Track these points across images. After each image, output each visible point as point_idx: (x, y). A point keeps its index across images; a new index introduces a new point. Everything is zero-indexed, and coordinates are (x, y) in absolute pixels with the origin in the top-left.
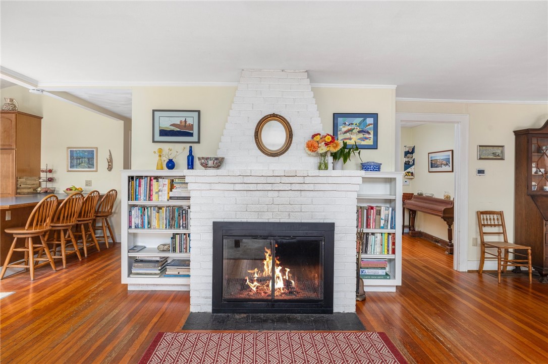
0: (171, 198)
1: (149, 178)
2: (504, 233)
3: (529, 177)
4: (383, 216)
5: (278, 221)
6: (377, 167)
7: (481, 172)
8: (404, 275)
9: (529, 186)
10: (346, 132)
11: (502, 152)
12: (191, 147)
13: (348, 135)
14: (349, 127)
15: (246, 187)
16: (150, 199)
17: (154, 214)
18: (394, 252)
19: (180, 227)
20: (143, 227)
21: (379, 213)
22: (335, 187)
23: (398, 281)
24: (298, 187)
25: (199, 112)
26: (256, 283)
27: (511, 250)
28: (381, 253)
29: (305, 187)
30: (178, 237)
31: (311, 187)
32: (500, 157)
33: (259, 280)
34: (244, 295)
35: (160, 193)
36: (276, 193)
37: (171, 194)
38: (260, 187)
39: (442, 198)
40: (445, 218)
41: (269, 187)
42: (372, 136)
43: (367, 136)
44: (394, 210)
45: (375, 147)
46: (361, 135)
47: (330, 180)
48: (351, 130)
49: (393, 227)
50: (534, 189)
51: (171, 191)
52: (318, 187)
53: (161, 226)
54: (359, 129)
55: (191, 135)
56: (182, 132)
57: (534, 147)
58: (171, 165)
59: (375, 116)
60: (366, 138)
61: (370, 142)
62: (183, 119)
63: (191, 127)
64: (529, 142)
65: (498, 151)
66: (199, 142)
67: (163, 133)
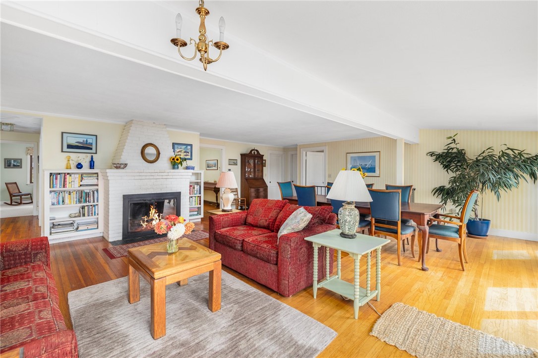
0: (81, 185)
1: (63, 175)
2: (237, 194)
3: (245, 172)
4: (195, 189)
5: (155, 192)
6: (193, 168)
7: (230, 170)
8: (204, 215)
9: (245, 175)
10: (178, 152)
11: (237, 162)
12: (92, 156)
13: (179, 153)
14: (180, 150)
15: (140, 178)
16: (64, 186)
17: (67, 195)
18: (200, 204)
19: (86, 202)
20: (58, 203)
21: (194, 188)
22: (181, 177)
23: (202, 216)
24: (165, 177)
25: (96, 136)
26: (145, 223)
27: (240, 200)
28: (195, 205)
29: (168, 177)
30: (86, 208)
31: (171, 177)
32: (236, 164)
33: (147, 221)
34: (139, 230)
35: (73, 183)
36: (155, 180)
37: (81, 183)
38: (147, 177)
39: (213, 182)
40: (214, 191)
41: (152, 177)
42: (190, 154)
43: (188, 154)
44: (200, 187)
45: (191, 159)
46: (185, 154)
47: (180, 174)
48: (180, 151)
49: (200, 194)
50: (247, 176)
51: (81, 181)
52: (175, 177)
53: (72, 202)
54: (184, 151)
55: (91, 149)
56: (85, 147)
57: (247, 161)
58: (79, 166)
59: (191, 145)
60: (187, 155)
61: (189, 157)
62: (85, 140)
63: (91, 144)
64: (245, 159)
65: (235, 161)
66: (96, 153)
67: (69, 146)
